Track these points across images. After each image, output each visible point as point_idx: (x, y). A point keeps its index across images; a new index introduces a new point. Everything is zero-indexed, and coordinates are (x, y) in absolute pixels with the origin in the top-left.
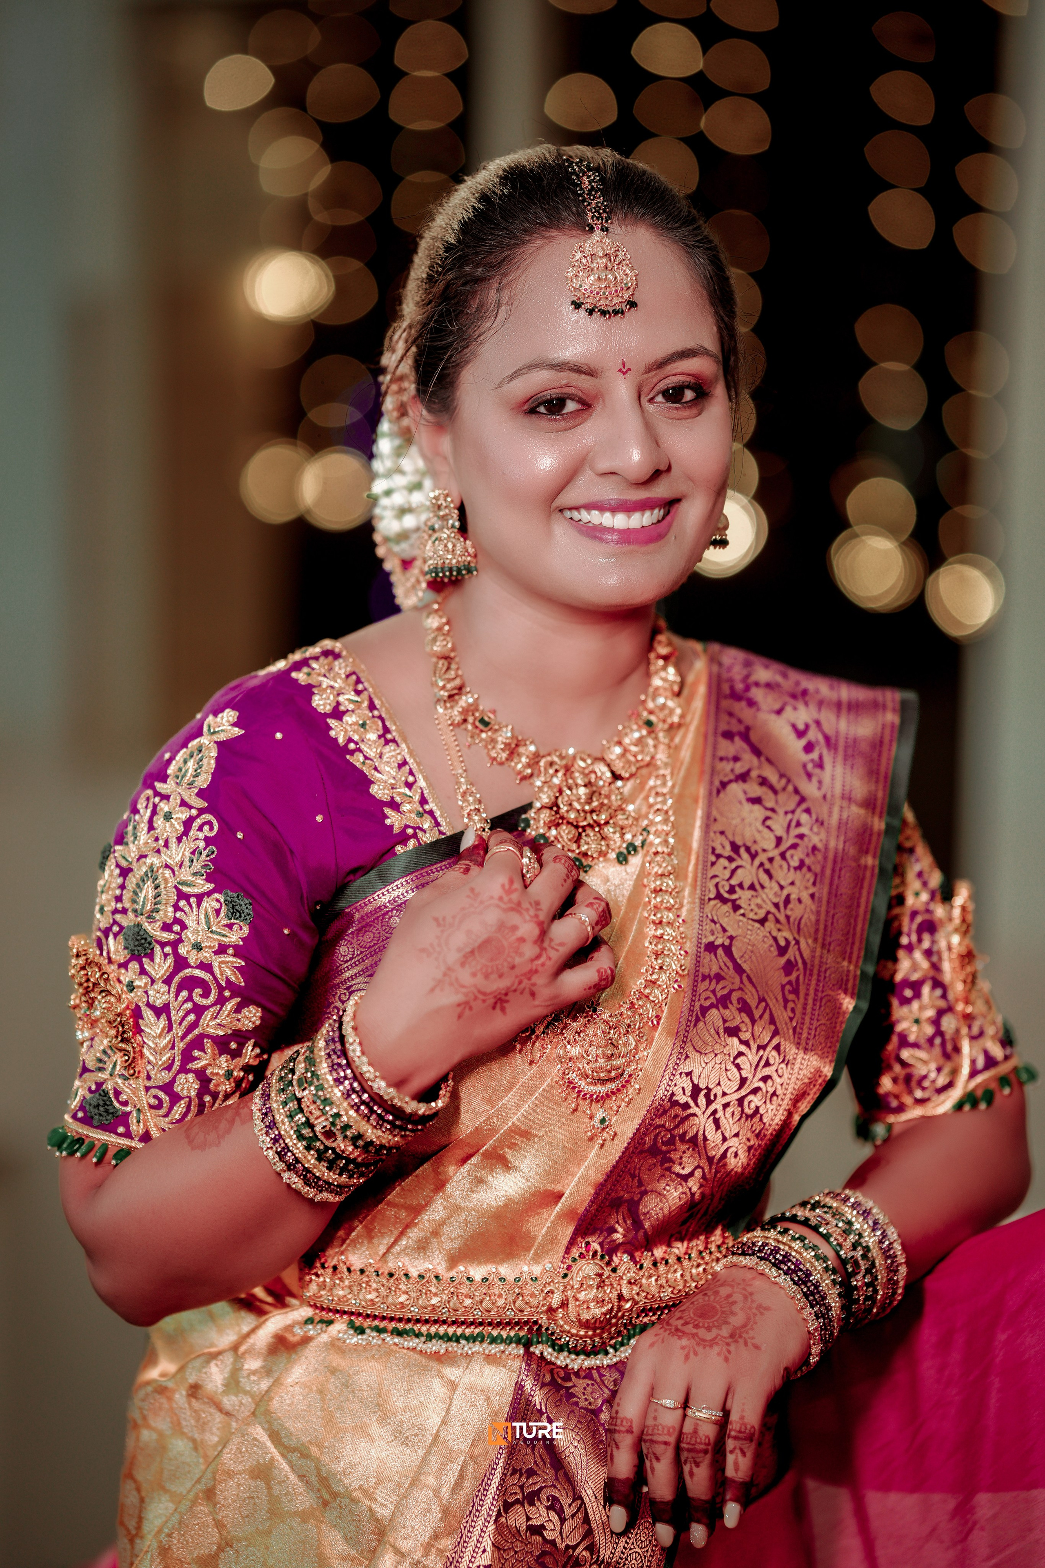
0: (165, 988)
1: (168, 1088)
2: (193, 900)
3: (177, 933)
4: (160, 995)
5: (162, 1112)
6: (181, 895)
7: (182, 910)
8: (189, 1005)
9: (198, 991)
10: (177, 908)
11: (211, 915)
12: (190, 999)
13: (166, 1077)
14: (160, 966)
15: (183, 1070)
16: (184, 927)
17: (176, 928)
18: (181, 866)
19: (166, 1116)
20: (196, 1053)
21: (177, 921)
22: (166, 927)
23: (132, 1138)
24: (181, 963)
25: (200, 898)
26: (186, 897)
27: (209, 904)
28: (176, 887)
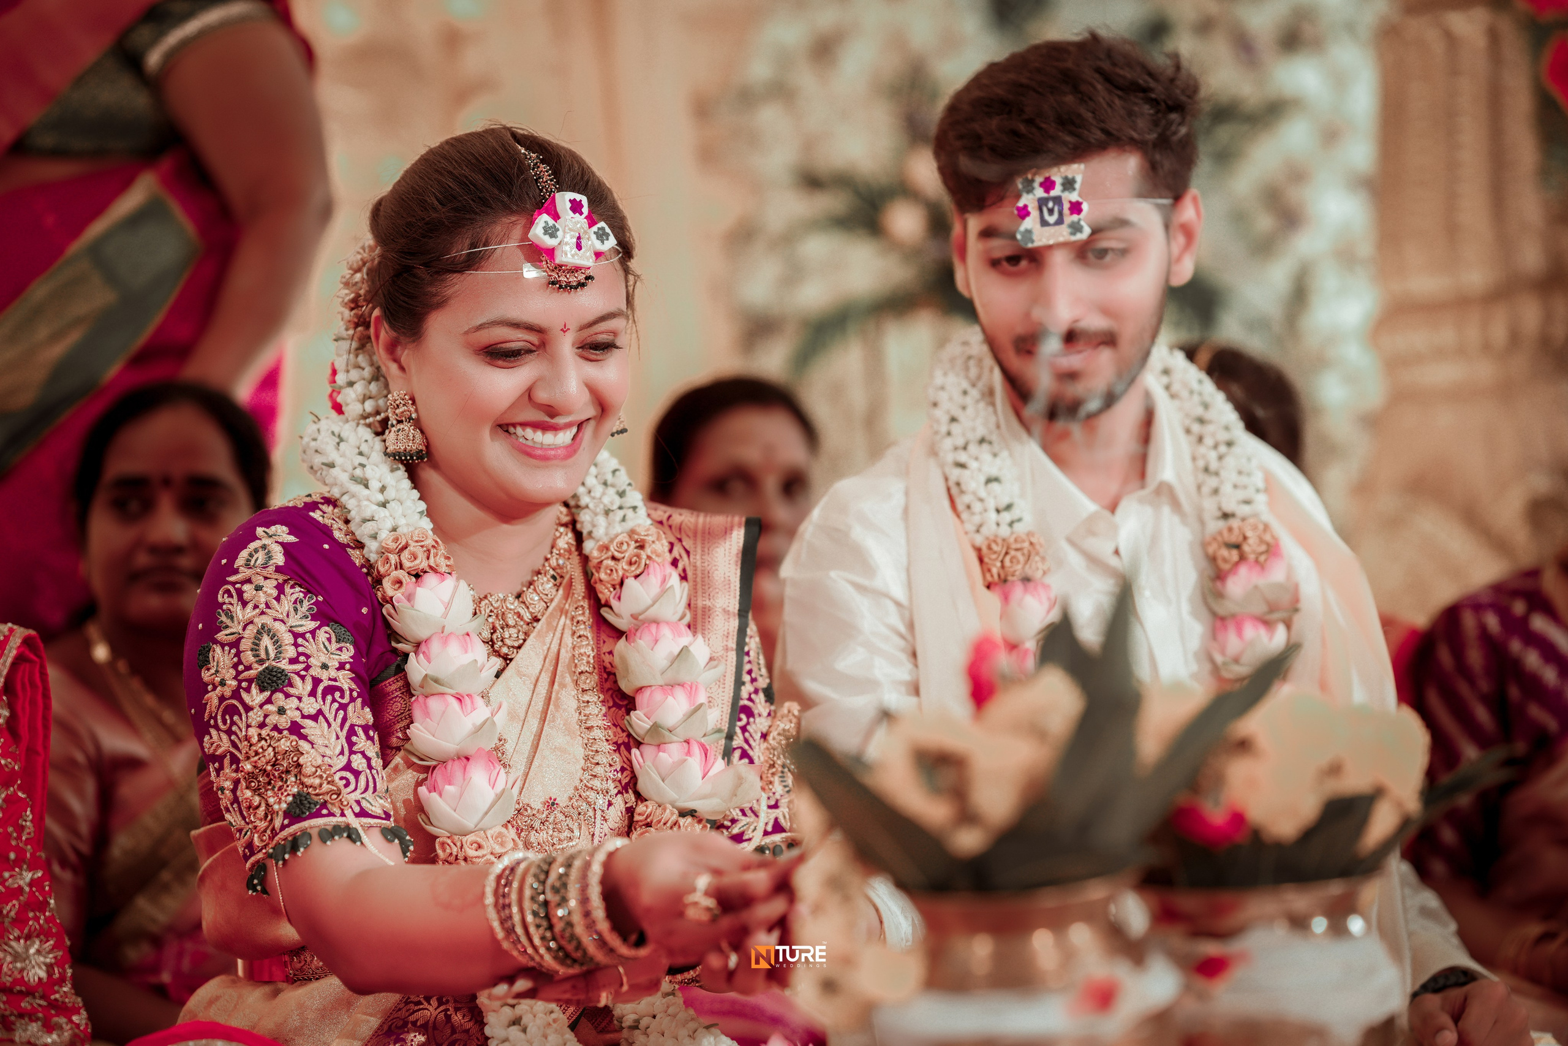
0: (312, 699)
1: (348, 767)
2: (308, 635)
3: (304, 662)
4: (311, 706)
5: (352, 787)
6: (296, 636)
7: (302, 646)
8: (336, 705)
9: (337, 695)
10: (296, 645)
11: (327, 643)
12: (334, 700)
13: (343, 761)
14: (302, 687)
15: (352, 752)
16: (308, 657)
17: (302, 658)
18: (288, 616)
19: (356, 789)
20: (354, 739)
21: (299, 654)
22: (293, 661)
23: (335, 816)
24: (317, 681)
25: (313, 633)
26: (303, 635)
27: (322, 635)
28: (290, 631)
